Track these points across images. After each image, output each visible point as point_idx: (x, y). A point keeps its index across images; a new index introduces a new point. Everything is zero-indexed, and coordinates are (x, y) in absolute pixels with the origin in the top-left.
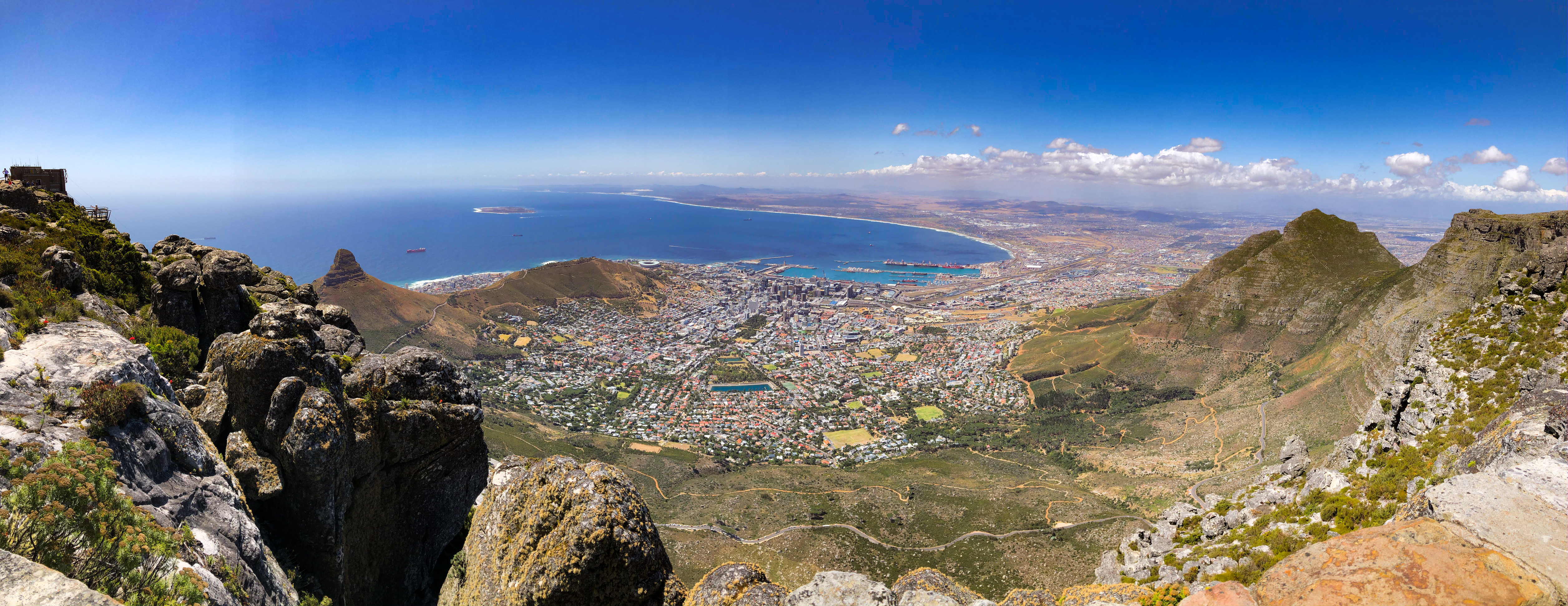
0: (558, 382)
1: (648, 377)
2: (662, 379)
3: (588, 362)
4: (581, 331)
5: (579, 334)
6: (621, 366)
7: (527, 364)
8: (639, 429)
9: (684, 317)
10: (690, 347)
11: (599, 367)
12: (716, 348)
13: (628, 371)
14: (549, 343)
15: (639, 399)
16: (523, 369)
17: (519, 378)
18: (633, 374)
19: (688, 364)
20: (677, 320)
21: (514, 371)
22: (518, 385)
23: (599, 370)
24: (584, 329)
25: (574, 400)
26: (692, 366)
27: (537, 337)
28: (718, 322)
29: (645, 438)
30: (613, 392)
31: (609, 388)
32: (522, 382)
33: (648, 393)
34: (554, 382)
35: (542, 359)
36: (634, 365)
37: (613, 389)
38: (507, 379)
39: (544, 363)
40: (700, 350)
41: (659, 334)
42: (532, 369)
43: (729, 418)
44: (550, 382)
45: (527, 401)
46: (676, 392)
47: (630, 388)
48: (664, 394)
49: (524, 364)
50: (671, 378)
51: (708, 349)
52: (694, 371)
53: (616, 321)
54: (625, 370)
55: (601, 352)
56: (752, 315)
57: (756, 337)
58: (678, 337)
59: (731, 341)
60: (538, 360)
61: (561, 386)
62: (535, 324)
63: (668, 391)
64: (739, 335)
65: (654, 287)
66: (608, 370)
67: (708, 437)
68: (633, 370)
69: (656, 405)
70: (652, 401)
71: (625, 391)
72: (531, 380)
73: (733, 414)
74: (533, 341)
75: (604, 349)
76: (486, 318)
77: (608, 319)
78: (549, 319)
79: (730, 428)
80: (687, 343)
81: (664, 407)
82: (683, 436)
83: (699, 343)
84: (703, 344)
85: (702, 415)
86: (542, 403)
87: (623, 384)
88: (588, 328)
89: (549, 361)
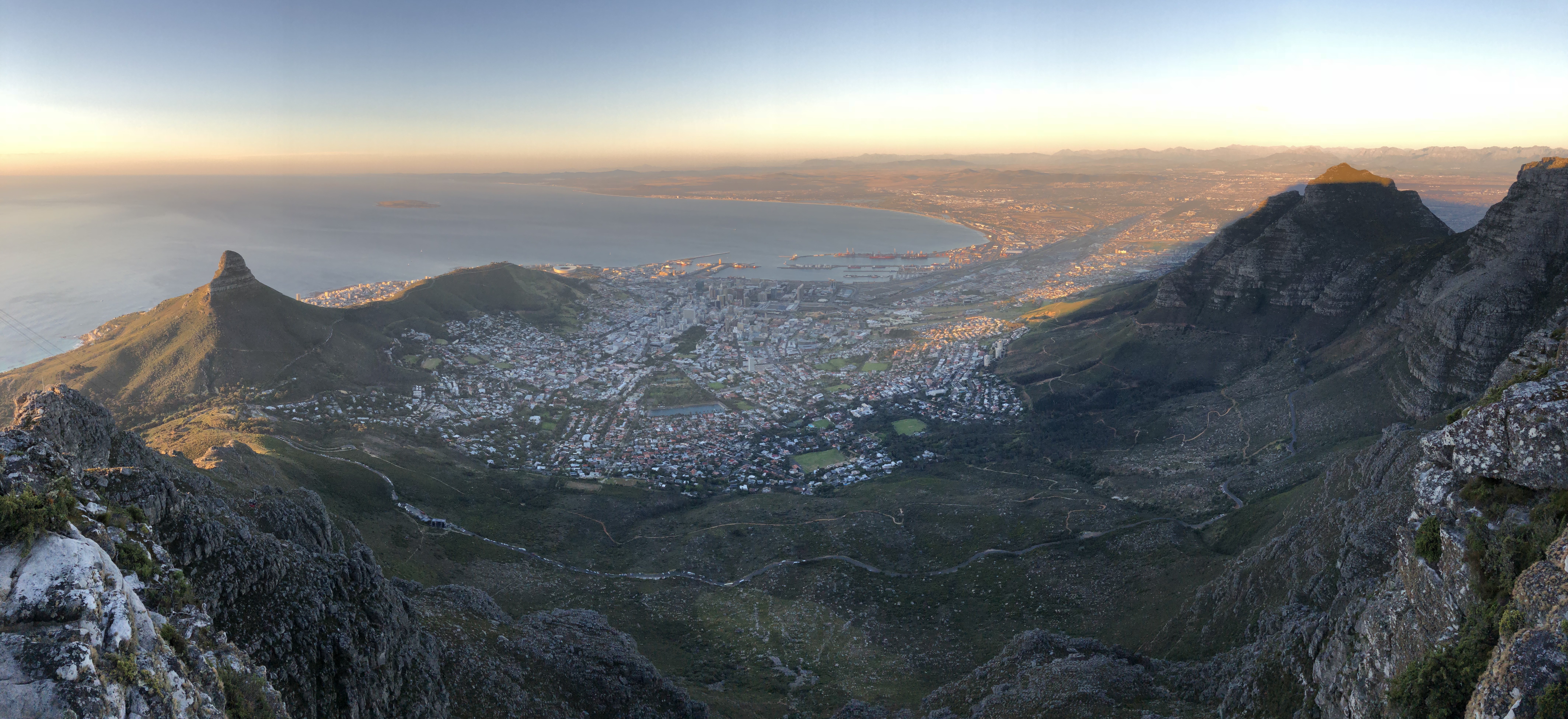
0: (473, 411)
1: (576, 403)
2: (591, 407)
3: (505, 388)
4: (496, 350)
5: (493, 354)
6: (543, 392)
7: (438, 390)
8: (572, 465)
9: (610, 332)
10: (621, 366)
11: (519, 393)
12: (651, 367)
13: (551, 398)
14: (462, 366)
15: (568, 429)
16: (433, 396)
17: (430, 407)
18: (558, 401)
19: (620, 388)
20: (603, 336)
21: (423, 398)
22: (428, 415)
23: (519, 397)
24: (499, 348)
25: (493, 432)
26: (625, 389)
27: (448, 358)
28: (650, 336)
29: (582, 475)
30: (538, 422)
31: (532, 418)
32: (434, 411)
33: (577, 422)
34: (469, 411)
35: (455, 384)
36: (558, 390)
37: (537, 419)
38: (415, 408)
39: (457, 389)
40: (633, 370)
41: (584, 353)
42: (444, 397)
43: (677, 446)
44: (465, 412)
45: (440, 433)
46: (610, 419)
47: (556, 418)
48: (597, 423)
49: (434, 390)
50: (604, 403)
51: (642, 368)
52: (629, 394)
53: (533, 339)
54: (548, 396)
55: (520, 376)
56: (689, 326)
57: (696, 351)
58: (606, 356)
59: (668, 357)
60: (450, 385)
61: (477, 415)
62: (444, 342)
63: (600, 419)
64: (676, 350)
65: (574, 297)
66: (529, 397)
67: (656, 469)
68: (558, 396)
69: (589, 436)
70: (584, 432)
71: (551, 421)
72: (444, 410)
73: (680, 441)
74: (443, 363)
75: (523, 372)
76: (390, 336)
77: (525, 335)
78: (460, 337)
79: (679, 457)
80: (617, 362)
81: (598, 439)
82: (627, 470)
83: (631, 361)
84: (636, 362)
85: (645, 444)
86: (457, 436)
87: (547, 414)
88: (503, 348)
89: (462, 386)
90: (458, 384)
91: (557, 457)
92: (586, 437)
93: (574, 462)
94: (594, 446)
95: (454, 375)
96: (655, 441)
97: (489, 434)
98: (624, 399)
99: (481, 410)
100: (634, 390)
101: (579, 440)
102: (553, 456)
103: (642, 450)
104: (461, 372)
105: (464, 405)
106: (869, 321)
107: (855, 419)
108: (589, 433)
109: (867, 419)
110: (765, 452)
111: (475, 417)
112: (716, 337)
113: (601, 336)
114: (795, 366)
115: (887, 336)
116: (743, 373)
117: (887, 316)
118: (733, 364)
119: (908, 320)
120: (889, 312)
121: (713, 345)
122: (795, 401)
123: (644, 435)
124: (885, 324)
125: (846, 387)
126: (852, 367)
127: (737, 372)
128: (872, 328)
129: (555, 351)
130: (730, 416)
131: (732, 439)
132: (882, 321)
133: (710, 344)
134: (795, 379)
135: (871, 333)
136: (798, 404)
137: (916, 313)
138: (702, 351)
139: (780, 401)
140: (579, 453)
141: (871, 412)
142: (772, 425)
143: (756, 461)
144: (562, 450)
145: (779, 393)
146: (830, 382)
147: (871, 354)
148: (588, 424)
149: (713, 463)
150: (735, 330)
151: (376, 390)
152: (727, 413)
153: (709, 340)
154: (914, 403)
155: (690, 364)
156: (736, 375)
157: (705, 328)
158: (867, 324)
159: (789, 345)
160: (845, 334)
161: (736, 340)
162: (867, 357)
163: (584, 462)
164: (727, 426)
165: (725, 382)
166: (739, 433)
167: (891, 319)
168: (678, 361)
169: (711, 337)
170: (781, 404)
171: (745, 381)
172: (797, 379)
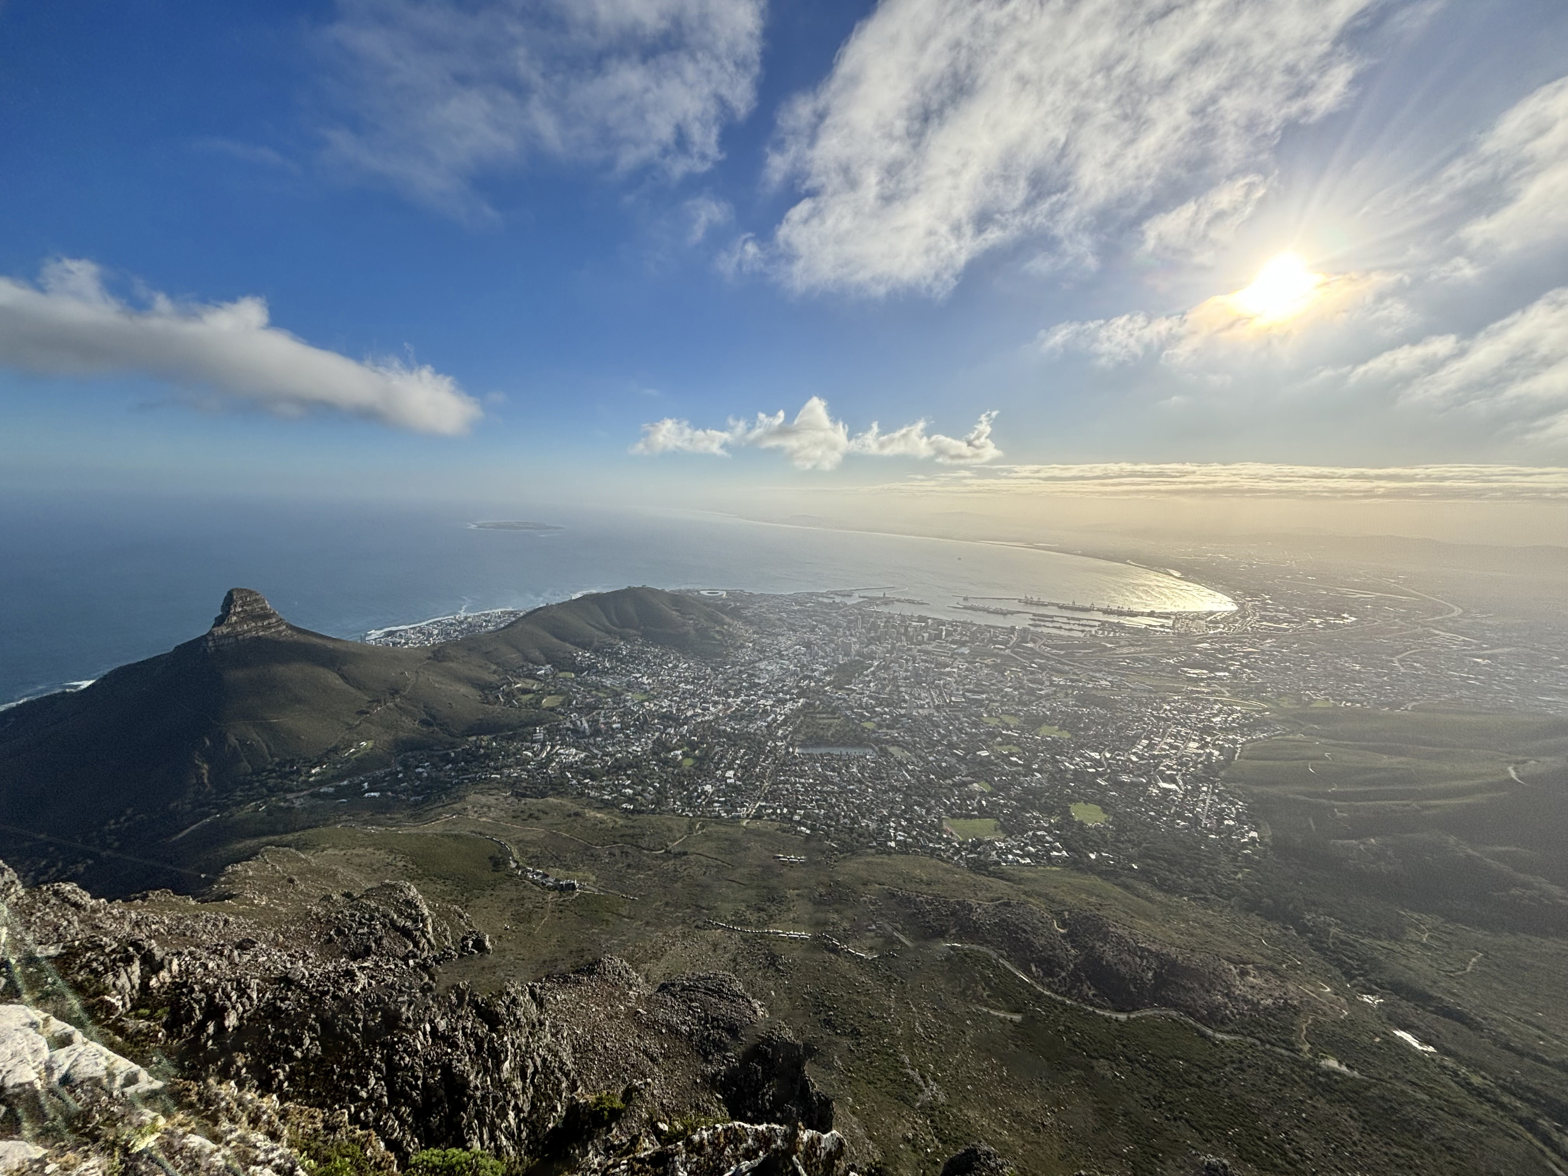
1: (720, 736)
2: (737, 740)
4: (633, 681)
5: (630, 685)
6: (686, 724)
7: (564, 730)
8: (715, 805)
12: (803, 700)
13: (695, 730)
14: (592, 699)
15: (712, 765)
16: (558, 738)
17: (554, 751)
18: (701, 733)
19: (770, 719)
21: (545, 741)
22: (553, 761)
24: (636, 678)
26: (774, 721)
27: (576, 692)
28: (803, 666)
30: (679, 758)
31: (672, 753)
33: (722, 758)
34: (601, 751)
35: (584, 722)
36: (702, 722)
37: (678, 754)
39: (587, 726)
40: (782, 702)
42: (571, 737)
43: (825, 789)
44: (596, 752)
45: (567, 780)
46: (756, 754)
48: (742, 758)
49: (559, 730)
50: (751, 737)
52: (777, 728)
53: (676, 667)
54: (691, 729)
55: (661, 708)
58: (754, 685)
60: (578, 723)
62: (571, 675)
63: (746, 755)
64: (829, 683)
65: (722, 623)
66: (670, 730)
68: (702, 728)
69: (733, 772)
70: (728, 768)
71: (693, 756)
73: (828, 783)
74: (570, 699)
75: (664, 703)
77: (667, 663)
78: (589, 668)
79: (826, 801)
81: (743, 775)
85: (791, 783)
86: (587, 780)
87: (689, 749)
88: (641, 677)
90: (588, 722)
92: (730, 773)
94: (738, 783)
95: (583, 712)
96: (802, 780)
98: (772, 733)
100: (783, 723)
101: (722, 777)
102: (695, 795)
104: (592, 708)
105: (596, 745)
110: (917, 808)
111: (608, 757)
113: (749, 664)
116: (901, 715)
123: (790, 773)
125: (1017, 749)
130: (882, 760)
131: (883, 787)
134: (958, 729)
138: (858, 686)
139: (940, 751)
148: (733, 759)
150: (896, 668)
152: (879, 757)
157: (863, 663)
163: (727, 801)
164: (879, 771)
165: (880, 723)
166: (892, 782)
169: (868, 672)
170: (940, 756)
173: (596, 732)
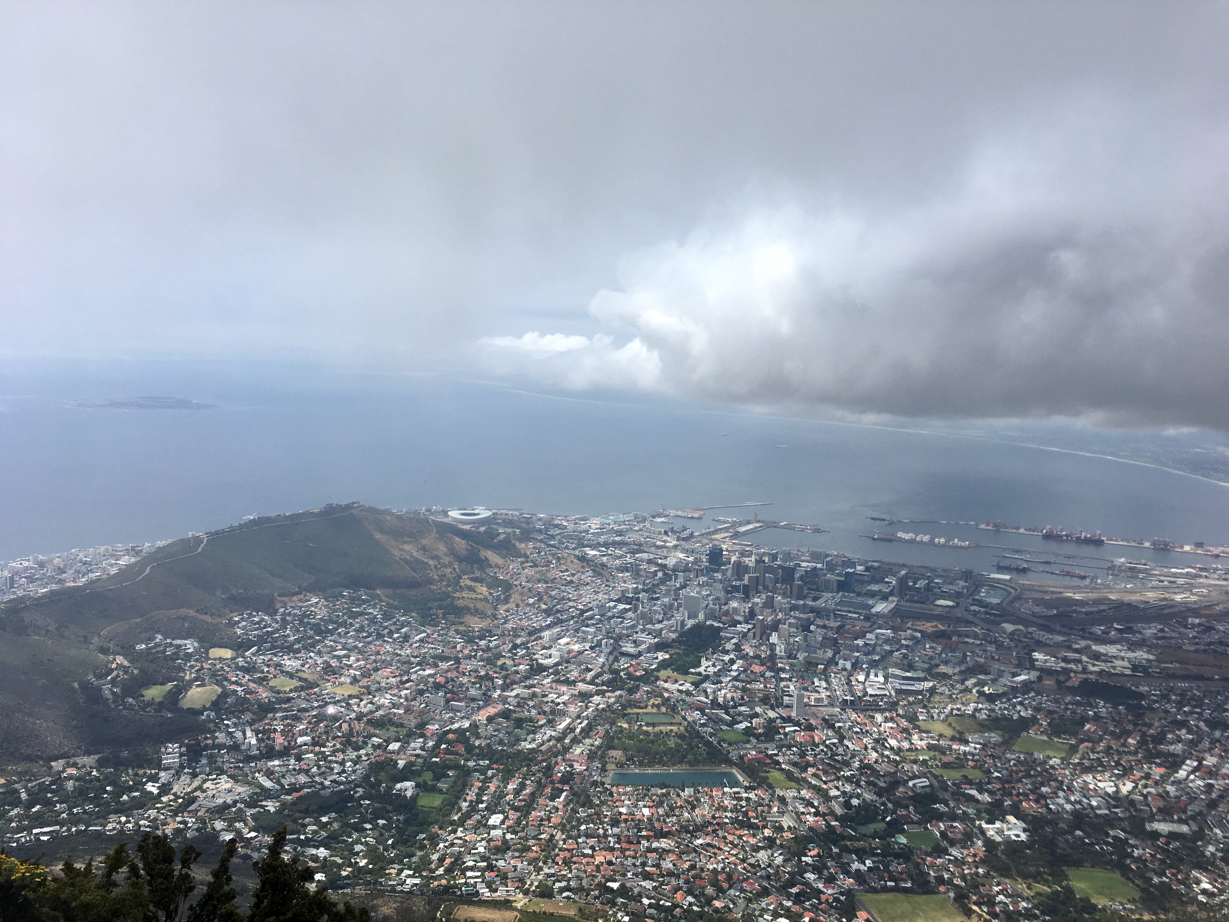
0: (286, 782)
1: (481, 756)
3: (350, 733)
4: (334, 663)
5: (328, 670)
6: (423, 736)
7: (214, 747)
8: (469, 874)
9: (549, 627)
10: (564, 688)
11: (376, 740)
12: (618, 693)
13: (437, 746)
14: (264, 695)
15: (465, 805)
16: (204, 761)
17: (196, 784)
18: (447, 751)
19: (562, 726)
20: (534, 632)
21: (182, 767)
22: (194, 800)
23: (375, 747)
24: (339, 658)
25: (324, 819)
26: (570, 729)
27: (236, 683)
28: (620, 637)
29: (485, 892)
30: (409, 794)
31: (398, 786)
32: (204, 791)
33: (482, 790)
34: (278, 782)
35: (249, 733)
36: (450, 731)
37: (408, 787)
38: (165, 789)
39: (254, 741)
40: (585, 697)
41: (499, 663)
42: (226, 759)
43: (655, 845)
44: (268, 784)
45: (216, 834)
46: (540, 786)
47: (443, 785)
48: (517, 792)
49: (207, 747)
50: (529, 757)
51: (601, 693)
52: (576, 741)
53: (406, 638)
54: (431, 744)
55: (378, 708)
56: (690, 623)
57: (701, 669)
58: (538, 669)
59: (649, 677)
60: (239, 735)
61: (294, 788)
62: (227, 653)
63: (522, 786)
64: (663, 665)
65: (484, 564)
66: (395, 746)
67: (615, 885)
68: (448, 742)
69: (501, 817)
70: (492, 810)
71: (433, 789)
72: (225, 783)
73: (661, 834)
74: (225, 695)
75: (385, 700)
76: (104, 651)
77: (391, 633)
78: (260, 641)
79: (658, 866)
80: (558, 681)
81: (518, 822)
82: (564, 884)
83: (583, 681)
84: (592, 682)
85: (598, 836)
86: (253, 834)
87: (428, 776)
88: (348, 657)
89: (265, 735)
90: (257, 732)
91: (441, 860)
92: (495, 819)
93: (472, 869)
94: (509, 836)
95: (248, 717)
96: (616, 830)
97: (317, 822)
98: (566, 749)
99: (303, 779)
100: (587, 732)
101: (483, 825)
102: (435, 857)
103: (592, 848)
104: (265, 709)
105: (269, 774)
106: (1037, 655)
107: (990, 844)
108: (502, 812)
109: (1012, 847)
110: (810, 876)
111: (289, 792)
112: (738, 648)
113: (530, 634)
114: (879, 718)
115: (1073, 691)
116: (782, 718)
117: (1077, 651)
118: (765, 700)
119: (1121, 666)
120: (1083, 643)
121: (732, 662)
122: (875, 785)
123: (597, 818)
124: (1072, 666)
125: (976, 775)
126: (995, 737)
127: (772, 714)
128: (1041, 670)
129: (444, 658)
130: (752, 796)
131: (753, 841)
132: (1066, 660)
133: (726, 658)
134: (877, 741)
135: (1040, 679)
136: (879, 793)
137: (1142, 655)
138: (712, 670)
139: (848, 780)
140: (481, 850)
141: (1023, 837)
142: (828, 825)
143: (794, 890)
144: (452, 845)
145: (847, 764)
146: (946, 759)
147: (1033, 720)
148: (499, 796)
149: (715, 884)
150: (774, 638)
151: (75, 765)
152: (747, 789)
153: (727, 652)
154: (1115, 838)
155: (688, 693)
156: (771, 721)
157: (719, 629)
158: (1033, 661)
159: (872, 677)
160: (986, 673)
161: (773, 657)
162: (1025, 724)
163: (491, 868)
164: (746, 814)
165: (748, 732)
166: (767, 832)
167: (1084, 658)
168: (666, 685)
169: (729, 646)
170: (848, 788)
171: (786, 734)
172: (880, 742)
173: (270, 753)
